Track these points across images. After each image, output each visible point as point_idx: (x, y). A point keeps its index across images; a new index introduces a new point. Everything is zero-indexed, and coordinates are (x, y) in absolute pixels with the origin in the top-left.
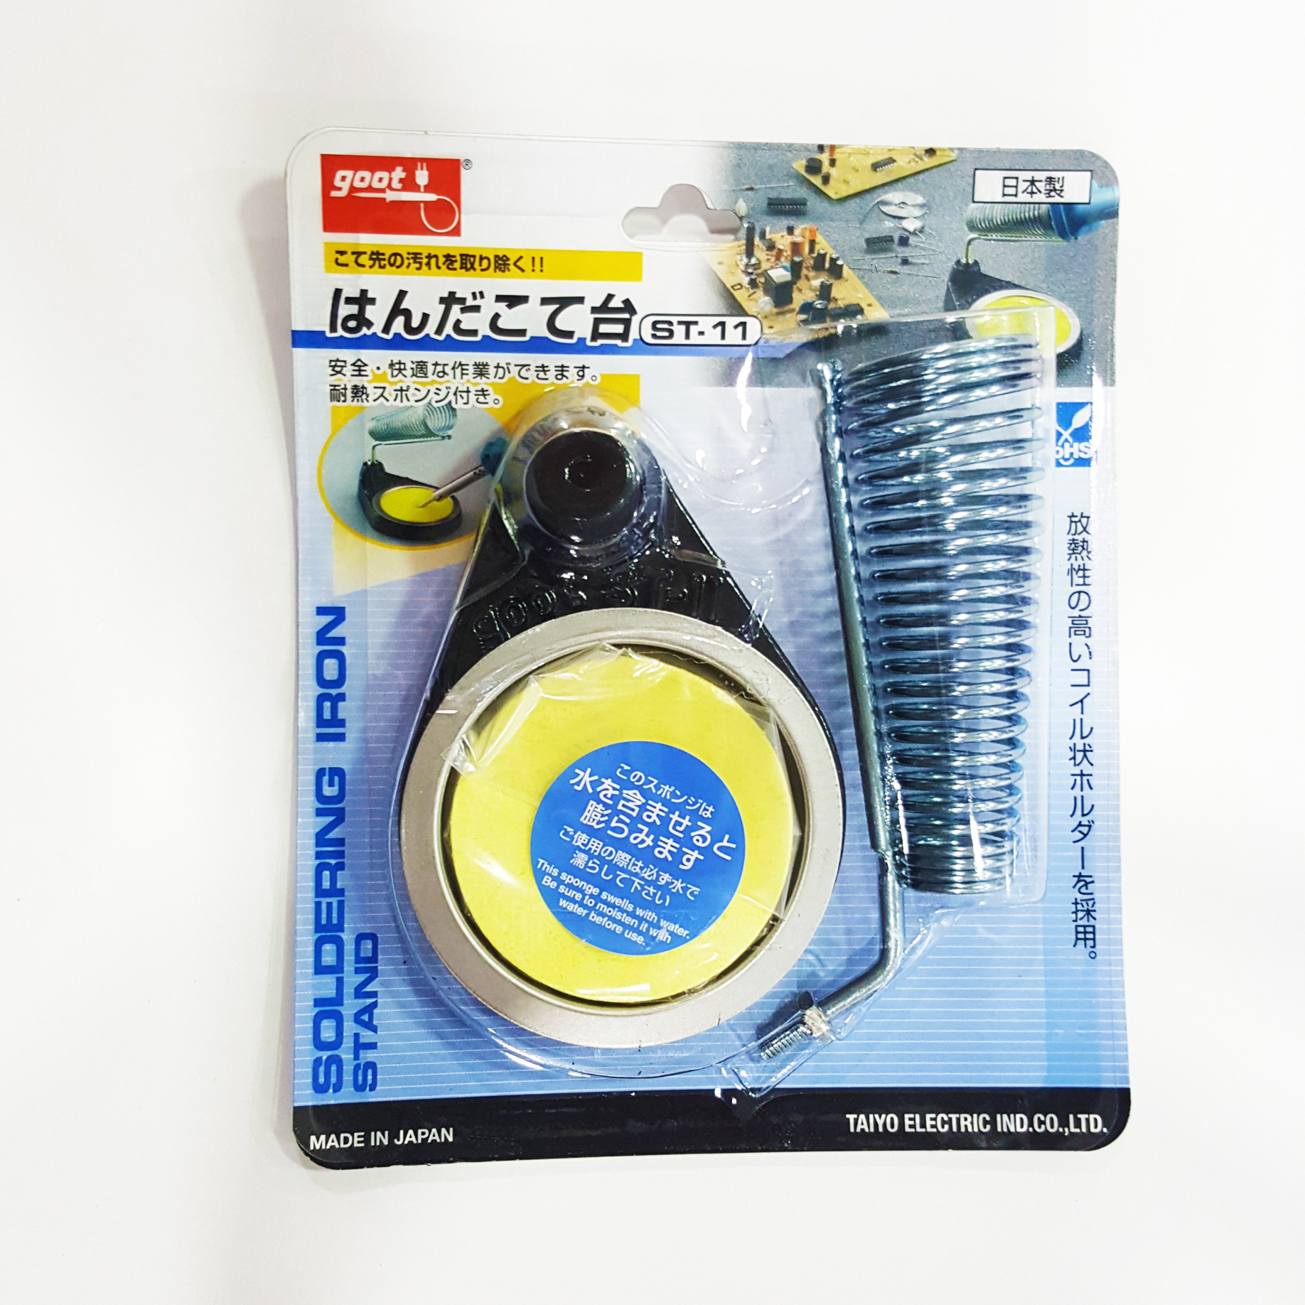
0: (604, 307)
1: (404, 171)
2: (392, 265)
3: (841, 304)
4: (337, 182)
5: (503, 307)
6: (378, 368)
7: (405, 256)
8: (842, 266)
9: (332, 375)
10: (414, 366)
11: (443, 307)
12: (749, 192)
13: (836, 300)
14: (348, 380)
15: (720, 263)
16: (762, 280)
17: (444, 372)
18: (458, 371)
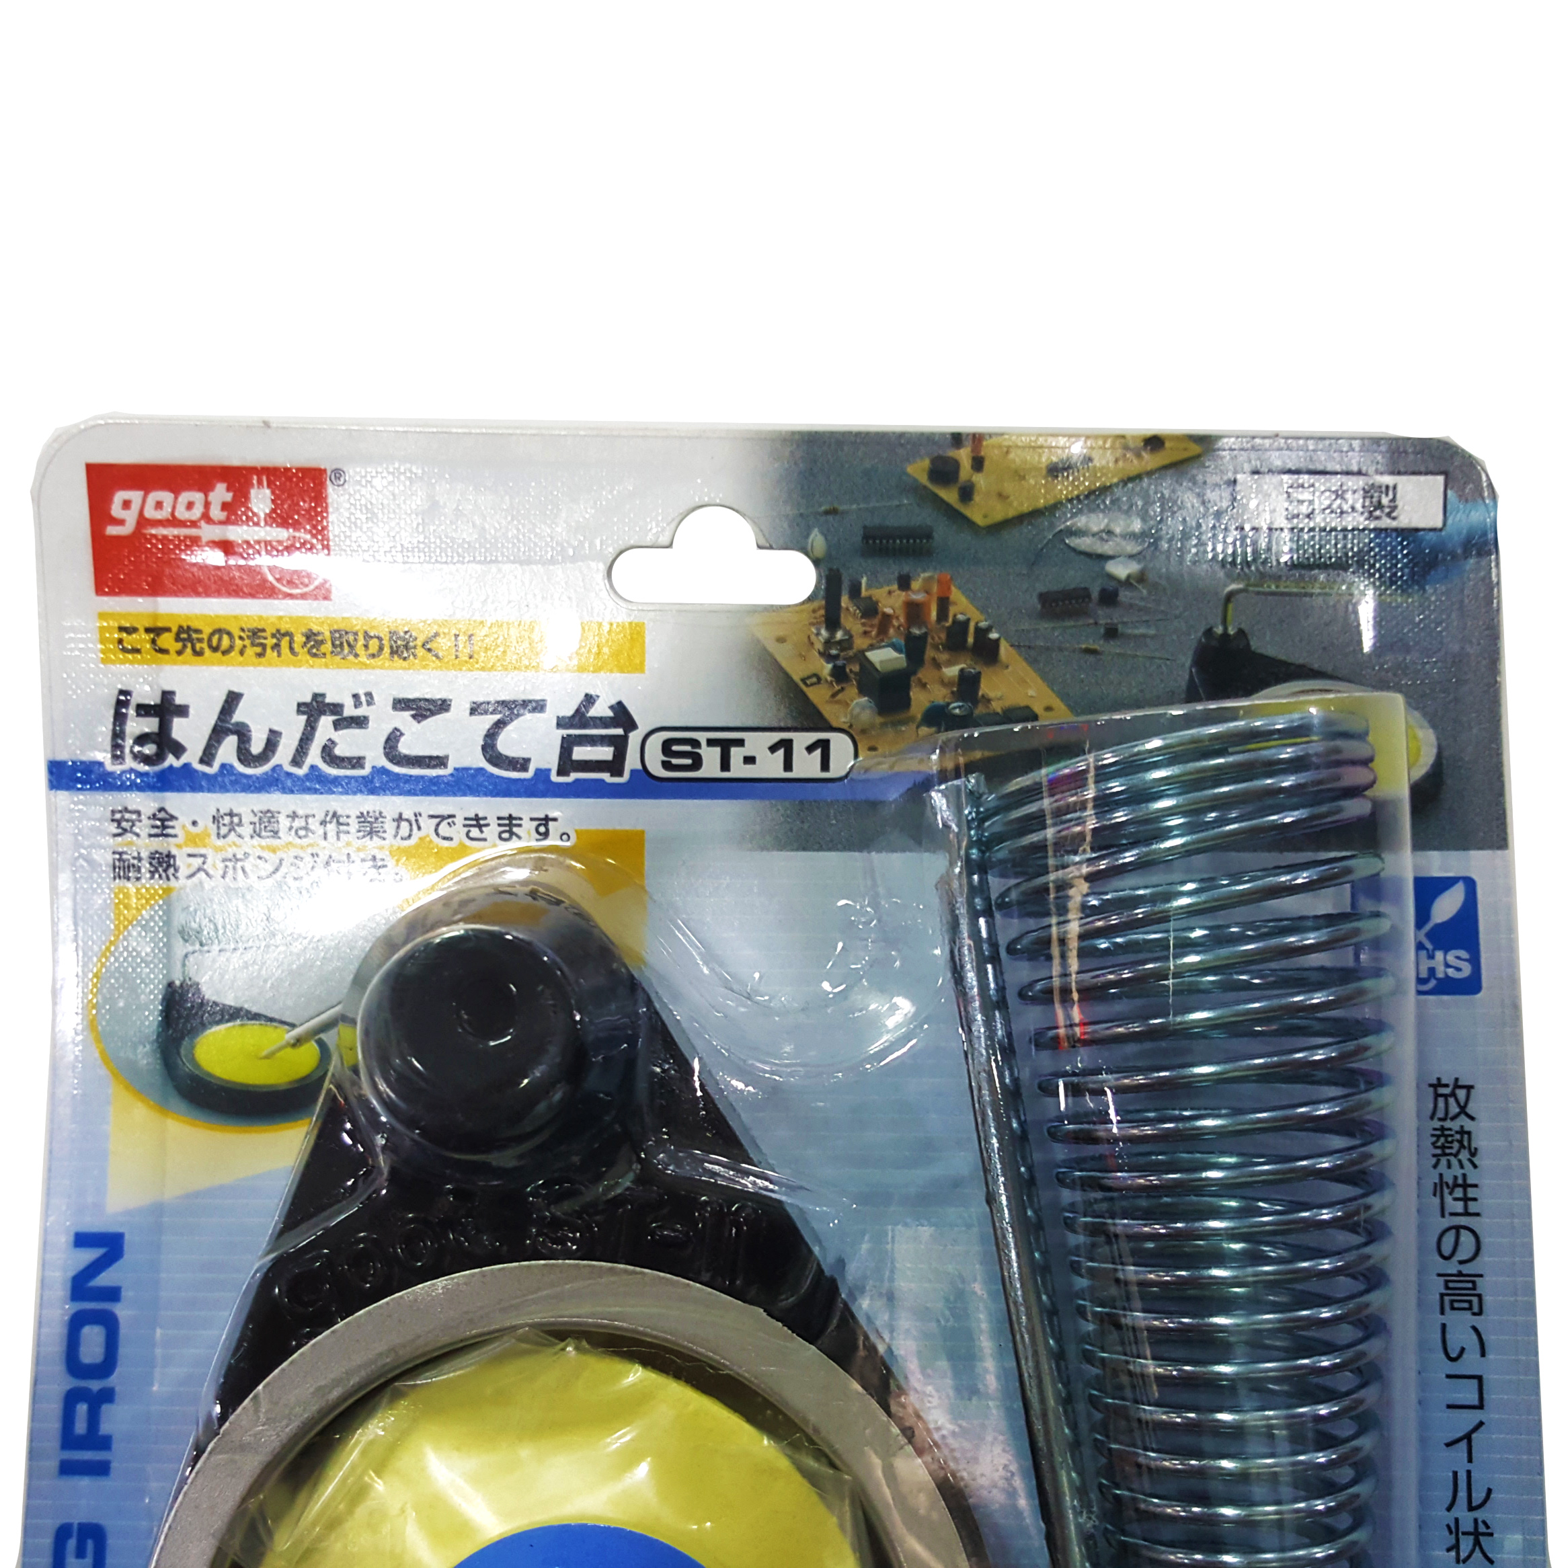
0: (579, 718)
1: (228, 490)
2: (215, 649)
3: (997, 706)
4: (116, 510)
5: (404, 719)
6: (194, 823)
7: (236, 633)
8: (997, 641)
9: (116, 835)
10: (256, 820)
11: (303, 718)
12: (830, 518)
13: (989, 701)
14: (142, 844)
15: (781, 640)
16: (856, 668)
17: (306, 828)
18: (332, 828)
